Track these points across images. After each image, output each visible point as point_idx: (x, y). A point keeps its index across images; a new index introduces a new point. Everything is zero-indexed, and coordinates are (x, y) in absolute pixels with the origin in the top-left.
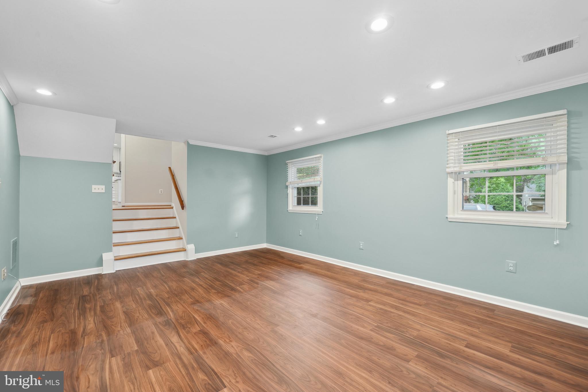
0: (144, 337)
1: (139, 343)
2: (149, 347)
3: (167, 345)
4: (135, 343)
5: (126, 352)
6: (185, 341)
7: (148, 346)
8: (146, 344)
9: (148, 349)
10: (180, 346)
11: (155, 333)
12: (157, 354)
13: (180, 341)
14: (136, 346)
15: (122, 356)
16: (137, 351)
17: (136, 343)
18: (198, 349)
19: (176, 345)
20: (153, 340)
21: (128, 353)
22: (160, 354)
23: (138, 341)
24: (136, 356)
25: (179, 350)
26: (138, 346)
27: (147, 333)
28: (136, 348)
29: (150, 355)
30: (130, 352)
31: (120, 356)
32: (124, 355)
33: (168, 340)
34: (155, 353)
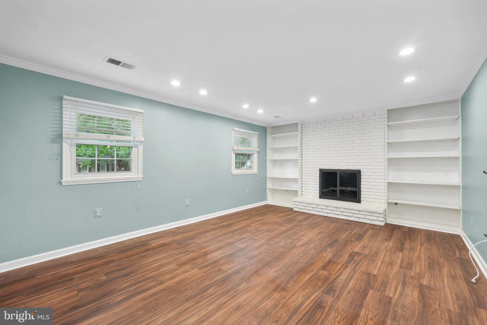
0: (358, 295)
1: (366, 293)
2: (363, 285)
3: (352, 278)
4: (369, 295)
5: (380, 294)
6: (340, 272)
7: (363, 287)
8: (362, 288)
9: (364, 285)
10: (346, 272)
11: (348, 291)
12: (363, 278)
13: (343, 273)
14: (370, 292)
15: (384, 293)
16: (372, 289)
17: (367, 295)
18: (341, 265)
19: (347, 274)
20: (355, 287)
21: (379, 292)
22: (361, 277)
23: (364, 295)
24: (375, 286)
25: (349, 271)
26: (369, 291)
27: (353, 295)
28: (371, 291)
29: (367, 281)
30: (377, 291)
31: (385, 294)
32: (382, 292)
33: (346, 281)
34: (364, 279)
